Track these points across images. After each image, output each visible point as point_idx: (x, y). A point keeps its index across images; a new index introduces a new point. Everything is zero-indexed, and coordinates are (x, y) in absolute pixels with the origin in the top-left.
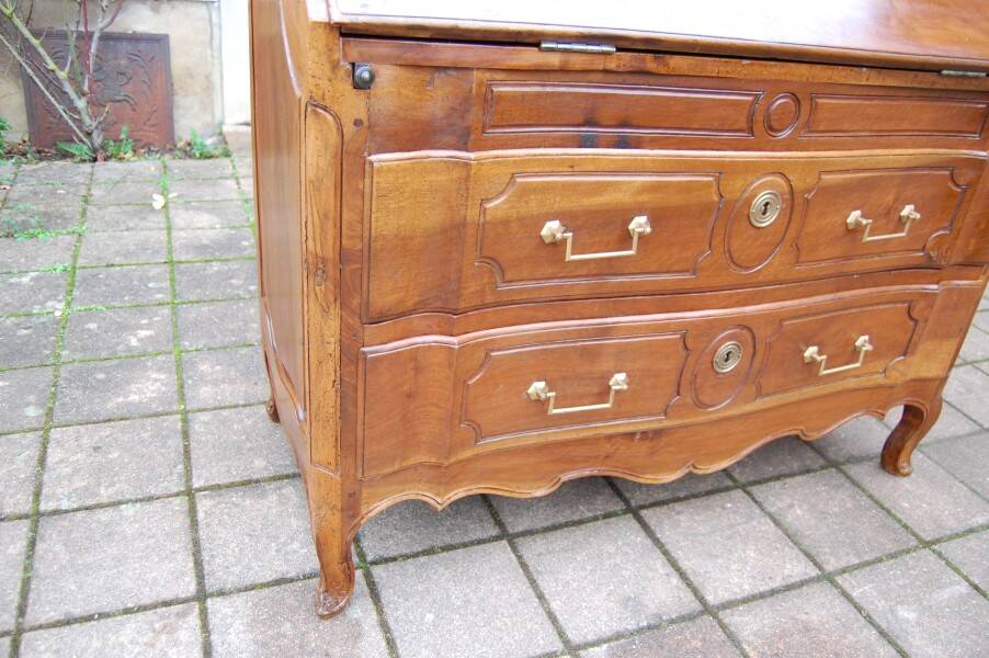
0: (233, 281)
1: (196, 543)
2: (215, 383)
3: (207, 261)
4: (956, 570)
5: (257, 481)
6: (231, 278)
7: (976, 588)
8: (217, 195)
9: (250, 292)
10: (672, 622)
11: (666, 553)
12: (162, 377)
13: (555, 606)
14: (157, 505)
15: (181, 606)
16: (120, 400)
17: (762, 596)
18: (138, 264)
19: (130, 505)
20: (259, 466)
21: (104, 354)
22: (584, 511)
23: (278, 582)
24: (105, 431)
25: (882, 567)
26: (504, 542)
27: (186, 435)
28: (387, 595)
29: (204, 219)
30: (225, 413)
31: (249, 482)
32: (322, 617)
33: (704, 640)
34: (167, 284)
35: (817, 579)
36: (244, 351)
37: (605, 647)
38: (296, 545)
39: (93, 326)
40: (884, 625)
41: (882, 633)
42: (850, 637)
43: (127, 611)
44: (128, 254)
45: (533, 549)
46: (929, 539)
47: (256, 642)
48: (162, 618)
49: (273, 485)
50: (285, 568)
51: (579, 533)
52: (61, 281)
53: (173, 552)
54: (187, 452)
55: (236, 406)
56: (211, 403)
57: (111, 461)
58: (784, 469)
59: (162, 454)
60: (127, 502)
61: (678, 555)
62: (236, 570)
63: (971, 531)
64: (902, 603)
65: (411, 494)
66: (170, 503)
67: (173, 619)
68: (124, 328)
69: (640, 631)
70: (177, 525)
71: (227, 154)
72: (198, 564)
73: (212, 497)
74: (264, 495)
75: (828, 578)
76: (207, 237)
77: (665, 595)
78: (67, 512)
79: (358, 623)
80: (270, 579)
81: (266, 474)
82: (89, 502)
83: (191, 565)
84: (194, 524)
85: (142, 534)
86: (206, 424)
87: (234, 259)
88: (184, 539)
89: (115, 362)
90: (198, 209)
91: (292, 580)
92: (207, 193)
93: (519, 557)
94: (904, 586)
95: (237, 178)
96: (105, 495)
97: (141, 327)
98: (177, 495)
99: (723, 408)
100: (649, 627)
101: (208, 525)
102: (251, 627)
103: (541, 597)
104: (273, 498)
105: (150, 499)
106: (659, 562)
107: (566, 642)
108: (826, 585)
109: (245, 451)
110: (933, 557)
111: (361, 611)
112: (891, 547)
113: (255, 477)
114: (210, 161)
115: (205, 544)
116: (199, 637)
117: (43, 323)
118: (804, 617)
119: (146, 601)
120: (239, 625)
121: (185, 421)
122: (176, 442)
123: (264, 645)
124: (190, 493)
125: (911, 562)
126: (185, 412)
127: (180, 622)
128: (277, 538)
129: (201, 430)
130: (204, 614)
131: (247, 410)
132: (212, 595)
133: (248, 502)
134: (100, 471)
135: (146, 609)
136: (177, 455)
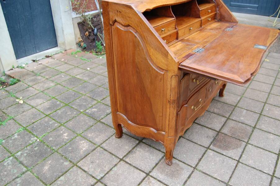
0: (68, 113)
1: (135, 167)
2: (96, 137)
3: (55, 111)
4: (242, 108)
5: (131, 151)
7: (246, 110)
8: (32, 93)
9: (76, 114)
10: (216, 136)
11: (205, 127)
12: (84, 142)
13: (199, 143)
15: (146, 178)
16: (82, 151)
17: (223, 126)
18: (40, 120)
19: (114, 168)
20: (128, 148)
21: (64, 144)
23: (157, 164)
24: (89, 158)
25: (233, 113)
26: (181, 138)
27: (106, 150)
29: (39, 101)
30: (107, 142)
31: (129, 152)
33: (222, 137)
34: (53, 121)
35: (227, 119)
36: (93, 128)
37: (211, 145)
39: (51, 139)
40: (241, 122)
41: (242, 123)
42: (238, 126)
43: (139, 184)
44: (33, 118)
45: (187, 137)
46: (235, 105)
47: (165, 175)
48: (146, 182)
49: (134, 150)
50: (155, 162)
52: (26, 133)
53: (133, 171)
54: (111, 153)
55: (107, 139)
56: (101, 142)
57: (98, 163)
59: (107, 156)
60: (113, 168)
61: (207, 126)
62: (148, 167)
63: (239, 101)
64: (240, 117)
65: (180, 135)
66: (120, 164)
67: (148, 181)
68: (59, 136)
69: (213, 140)
70: (127, 166)
71: (19, 81)
72: (140, 170)
73: (127, 158)
74: (135, 153)
76: (47, 104)
77: (211, 133)
78: (104, 177)
79: (176, 163)
80: (155, 165)
81: (131, 149)
82: (106, 172)
83: (139, 171)
84: (130, 164)
85: (123, 172)
86: (106, 146)
87: (61, 108)
88: (132, 169)
89: (69, 144)
90: (33, 99)
91: (158, 163)
92: (29, 94)
93: (186, 139)
94: (239, 115)
95: (31, 86)
96: (107, 169)
97: (62, 134)
98: (120, 161)
102: (161, 173)
103: (196, 143)
104: (137, 152)
105: (116, 165)
106: (206, 129)
107: (206, 148)
108: (229, 120)
109: (121, 147)
110: (238, 108)
111: (174, 161)
112: (232, 109)
113: (129, 150)
114: (17, 84)
115: (137, 166)
116: (156, 181)
117: (38, 144)
118: (231, 126)
119: (140, 181)
120: (159, 175)
121: (101, 148)
122: (105, 152)
123: (167, 175)
124: (121, 160)
125: (236, 110)
126: (99, 146)
127: (150, 180)
128: (147, 158)
129: (107, 148)
130: (151, 176)
131: (110, 139)
132: (149, 173)
133: (134, 155)
134: (99, 165)
135: (141, 182)
136: (109, 155)
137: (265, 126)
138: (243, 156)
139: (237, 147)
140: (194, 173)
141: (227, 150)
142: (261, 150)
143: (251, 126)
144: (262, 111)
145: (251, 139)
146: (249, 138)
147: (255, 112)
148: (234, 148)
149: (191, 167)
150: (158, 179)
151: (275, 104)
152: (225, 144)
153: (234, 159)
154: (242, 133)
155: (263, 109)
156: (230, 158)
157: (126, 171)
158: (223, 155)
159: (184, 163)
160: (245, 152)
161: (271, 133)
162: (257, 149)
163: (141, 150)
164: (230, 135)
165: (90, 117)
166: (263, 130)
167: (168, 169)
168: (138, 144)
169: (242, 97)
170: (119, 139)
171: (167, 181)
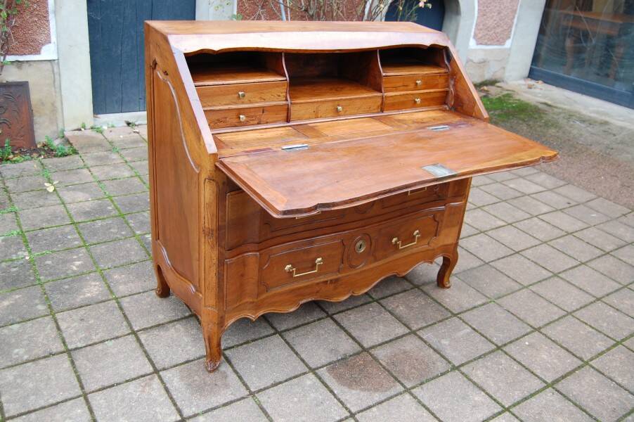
0: (112, 230)
1: (145, 352)
2: (125, 283)
3: (93, 221)
4: (466, 323)
5: (163, 324)
6: (110, 229)
7: (474, 329)
8: (81, 180)
9: (123, 235)
10: (351, 356)
11: (346, 331)
12: (97, 283)
13: (303, 356)
14: (121, 340)
15: (149, 376)
16: (82, 297)
17: (387, 342)
18: (56, 226)
19: (109, 341)
20: (161, 318)
21: (63, 276)
22: (309, 319)
23: (187, 362)
24: (82, 312)
25: (436, 326)
26: (277, 335)
27: (121, 308)
28: (234, 361)
29: (80, 196)
30: (136, 296)
31: (158, 325)
32: (210, 372)
33: (364, 361)
34: (77, 236)
35: (409, 334)
36: (132, 266)
37: (325, 368)
38: (189, 347)
39: (49, 262)
40: (435, 347)
41: (435, 350)
42: (422, 353)
43: (127, 381)
44: (48, 221)
45: (290, 336)
46: (456, 313)
47: (185, 384)
48: (143, 381)
49: (171, 325)
50: (188, 357)
51: (308, 328)
52: (19, 240)
53: (137, 357)
54: (125, 316)
55: (140, 293)
56: (127, 293)
57: (91, 324)
58: (395, 291)
59: (114, 319)
60: (107, 340)
61: (351, 331)
62: (167, 360)
63: (475, 307)
64: (443, 338)
65: (242, 315)
66: (127, 338)
67: (148, 381)
68: (65, 262)
69: (338, 361)
70: (134, 346)
71: (75, 152)
72: (150, 360)
73: (145, 333)
74: (168, 330)
75: (414, 333)
76: (88, 206)
77: (347, 346)
78: (81, 348)
79: (225, 372)
80: (182, 362)
81: (166, 321)
82: (90, 343)
83: (147, 361)
84: (141, 345)
85: (119, 352)
86: (128, 302)
87: (108, 218)
88: (139, 352)
89: (70, 279)
90: (74, 190)
91: (192, 361)
92: (74, 179)
93: (285, 340)
94: (445, 332)
95: (88, 168)
96: (95, 339)
97: (75, 260)
98: (129, 334)
99: (361, 267)
100: (342, 359)
101: (148, 345)
102: (182, 379)
103: (297, 353)
104: (173, 330)
105: (117, 338)
106: (343, 335)
107: (310, 368)
108: (413, 335)
109: (152, 312)
110: (457, 320)
111: (225, 368)
112: (440, 318)
113: (161, 322)
114: (67, 158)
115: (150, 352)
116: (161, 387)
117: (22, 264)
118: (403, 348)
119: (133, 377)
120: (176, 380)
121: (118, 303)
122: (118, 312)
123: (189, 385)
124: (134, 333)
125: (448, 323)
126: (116, 299)
127: (152, 382)
128: (180, 345)
129: (128, 305)
130: (160, 377)
131: (146, 294)
132: (161, 370)
133: (162, 333)
134: (88, 329)
135: (135, 379)
136: (121, 318)
137: (484, 373)
138: (374, 409)
139: (376, 390)
140: (242, 401)
141: (350, 386)
142: (426, 413)
143: (450, 362)
144: (511, 342)
145: (423, 386)
146: (422, 384)
147: (490, 341)
148: (369, 390)
149: (248, 388)
150: (168, 385)
151: (558, 340)
152: (356, 376)
153: (346, 408)
154: (415, 368)
155: (517, 339)
156: (341, 402)
157: (126, 352)
158: (332, 392)
159: (240, 378)
160: (384, 404)
161: (484, 390)
162: (417, 409)
163: (182, 329)
164: (384, 364)
165: (144, 247)
166: (470, 380)
167: (200, 376)
168: (186, 318)
169: (491, 302)
170: (159, 299)
171: (179, 395)
